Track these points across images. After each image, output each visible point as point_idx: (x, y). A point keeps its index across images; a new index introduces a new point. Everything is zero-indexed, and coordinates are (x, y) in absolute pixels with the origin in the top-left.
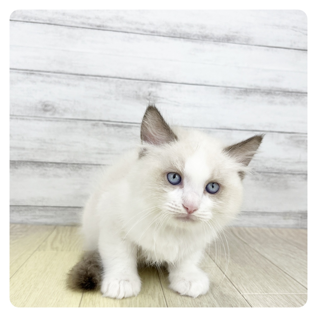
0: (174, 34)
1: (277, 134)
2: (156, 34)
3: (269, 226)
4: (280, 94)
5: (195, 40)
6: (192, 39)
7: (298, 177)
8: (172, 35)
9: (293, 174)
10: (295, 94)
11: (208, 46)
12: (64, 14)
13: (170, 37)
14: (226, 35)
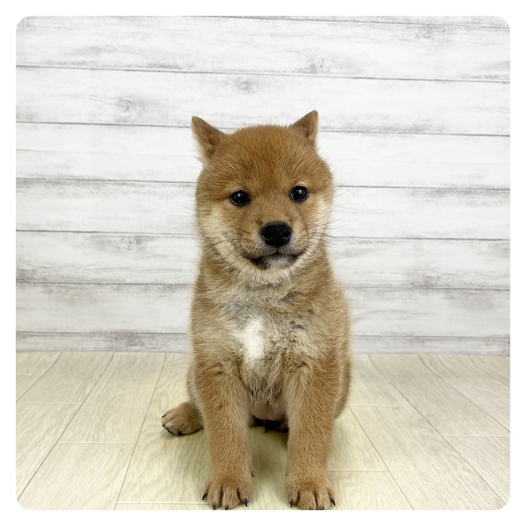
0: (351, 128)
1: (478, 241)
2: (328, 130)
3: (468, 354)
4: (482, 192)
5: (376, 134)
6: (372, 132)
7: (505, 293)
8: (348, 130)
9: (498, 290)
10: (502, 191)
11: (392, 140)
12: (222, 115)
13: (345, 132)
14: (414, 125)
